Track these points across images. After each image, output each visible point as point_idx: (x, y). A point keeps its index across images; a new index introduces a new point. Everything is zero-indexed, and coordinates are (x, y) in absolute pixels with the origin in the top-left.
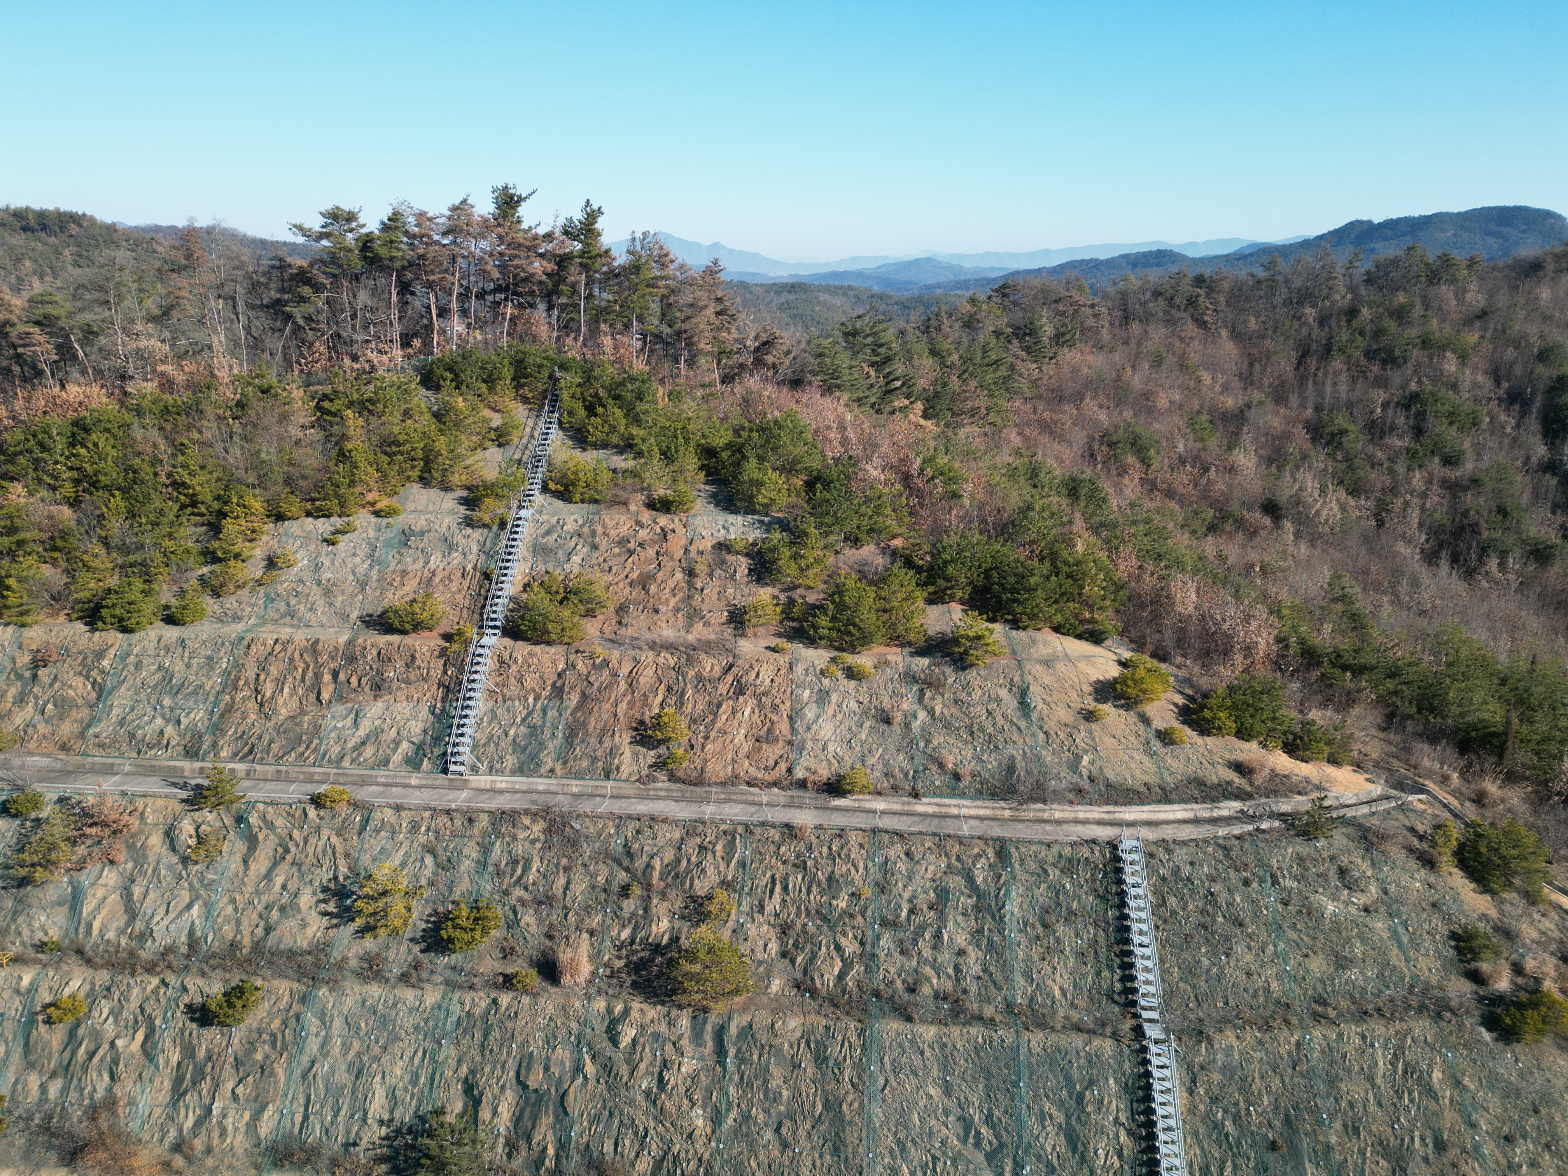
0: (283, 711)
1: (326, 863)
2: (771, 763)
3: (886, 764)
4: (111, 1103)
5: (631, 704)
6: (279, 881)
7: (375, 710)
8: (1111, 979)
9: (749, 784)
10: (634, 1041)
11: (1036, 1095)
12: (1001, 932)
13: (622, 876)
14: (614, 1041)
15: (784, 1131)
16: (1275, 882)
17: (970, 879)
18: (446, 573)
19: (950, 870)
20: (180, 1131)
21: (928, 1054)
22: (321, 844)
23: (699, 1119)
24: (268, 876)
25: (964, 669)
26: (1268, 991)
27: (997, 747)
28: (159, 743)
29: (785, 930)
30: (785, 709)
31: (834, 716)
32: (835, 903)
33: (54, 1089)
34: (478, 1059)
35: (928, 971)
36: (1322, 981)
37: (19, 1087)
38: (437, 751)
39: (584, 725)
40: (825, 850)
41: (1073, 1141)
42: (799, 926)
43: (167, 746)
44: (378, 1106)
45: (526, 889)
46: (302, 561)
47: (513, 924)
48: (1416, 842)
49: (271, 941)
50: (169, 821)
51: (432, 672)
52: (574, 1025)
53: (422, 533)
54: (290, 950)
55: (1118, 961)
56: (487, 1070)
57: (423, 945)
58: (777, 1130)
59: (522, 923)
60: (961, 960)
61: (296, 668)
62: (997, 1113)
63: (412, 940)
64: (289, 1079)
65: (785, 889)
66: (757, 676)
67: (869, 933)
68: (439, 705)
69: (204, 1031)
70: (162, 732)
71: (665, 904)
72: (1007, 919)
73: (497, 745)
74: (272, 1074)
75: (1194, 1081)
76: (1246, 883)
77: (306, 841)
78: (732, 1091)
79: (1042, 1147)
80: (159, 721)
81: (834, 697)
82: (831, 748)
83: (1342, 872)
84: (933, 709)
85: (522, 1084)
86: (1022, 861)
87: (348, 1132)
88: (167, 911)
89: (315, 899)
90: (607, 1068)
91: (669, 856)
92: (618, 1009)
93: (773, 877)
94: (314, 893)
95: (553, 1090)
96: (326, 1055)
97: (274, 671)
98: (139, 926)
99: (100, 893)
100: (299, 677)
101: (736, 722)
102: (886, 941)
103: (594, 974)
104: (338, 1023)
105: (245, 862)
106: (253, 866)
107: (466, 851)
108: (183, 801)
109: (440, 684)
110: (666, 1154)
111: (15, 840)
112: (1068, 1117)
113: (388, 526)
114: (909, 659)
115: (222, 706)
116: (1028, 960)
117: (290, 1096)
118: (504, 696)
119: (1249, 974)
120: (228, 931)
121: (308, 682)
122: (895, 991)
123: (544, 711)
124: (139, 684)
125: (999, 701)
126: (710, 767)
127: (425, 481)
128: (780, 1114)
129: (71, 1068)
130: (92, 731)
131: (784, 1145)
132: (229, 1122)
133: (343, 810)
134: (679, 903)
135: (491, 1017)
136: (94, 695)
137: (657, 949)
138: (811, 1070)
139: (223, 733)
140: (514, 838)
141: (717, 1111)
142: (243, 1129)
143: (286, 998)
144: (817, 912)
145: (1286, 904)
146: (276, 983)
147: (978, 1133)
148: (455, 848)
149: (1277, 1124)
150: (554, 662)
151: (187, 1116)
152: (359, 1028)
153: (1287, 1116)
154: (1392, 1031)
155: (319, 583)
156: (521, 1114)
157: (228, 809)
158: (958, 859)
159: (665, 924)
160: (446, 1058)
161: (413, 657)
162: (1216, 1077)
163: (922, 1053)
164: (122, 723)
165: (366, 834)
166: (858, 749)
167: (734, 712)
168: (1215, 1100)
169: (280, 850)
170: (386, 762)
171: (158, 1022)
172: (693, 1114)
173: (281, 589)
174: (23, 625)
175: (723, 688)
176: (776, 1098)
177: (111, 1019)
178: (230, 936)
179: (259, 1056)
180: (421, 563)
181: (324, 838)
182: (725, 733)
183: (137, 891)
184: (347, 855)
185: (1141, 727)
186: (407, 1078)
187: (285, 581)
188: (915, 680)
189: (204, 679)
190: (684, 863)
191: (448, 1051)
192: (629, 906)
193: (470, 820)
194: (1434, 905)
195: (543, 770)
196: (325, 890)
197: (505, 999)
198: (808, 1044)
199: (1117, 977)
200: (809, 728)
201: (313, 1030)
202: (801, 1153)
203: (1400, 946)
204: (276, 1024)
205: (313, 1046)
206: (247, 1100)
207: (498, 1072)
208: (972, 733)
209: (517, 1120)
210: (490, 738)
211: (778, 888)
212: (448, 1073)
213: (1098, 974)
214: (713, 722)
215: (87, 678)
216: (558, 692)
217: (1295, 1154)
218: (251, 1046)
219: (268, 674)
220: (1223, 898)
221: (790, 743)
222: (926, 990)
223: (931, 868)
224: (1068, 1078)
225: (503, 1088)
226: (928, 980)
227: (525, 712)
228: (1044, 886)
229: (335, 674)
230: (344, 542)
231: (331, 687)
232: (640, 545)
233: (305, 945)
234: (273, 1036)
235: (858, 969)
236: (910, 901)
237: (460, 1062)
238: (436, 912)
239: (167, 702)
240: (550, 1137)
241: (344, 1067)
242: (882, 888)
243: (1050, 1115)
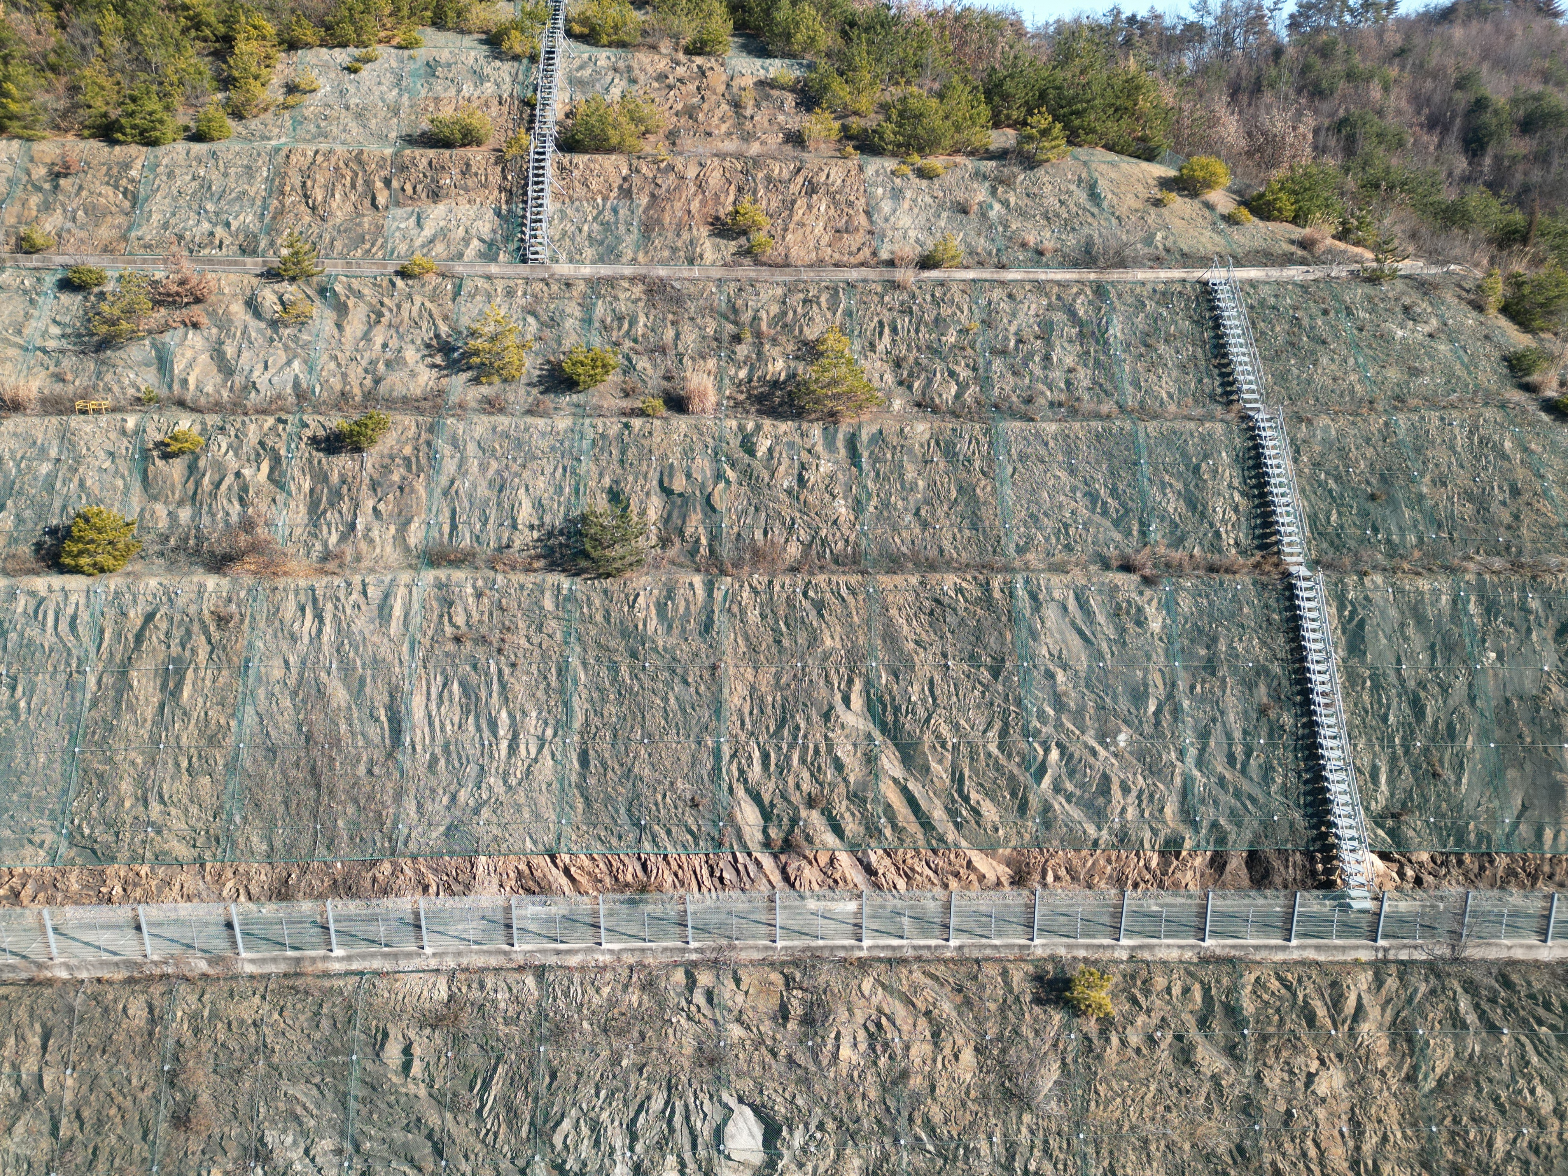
0: (339, 213)
1: (425, 325)
2: (854, 249)
3: (968, 245)
4: (248, 525)
5: (704, 203)
6: (379, 340)
7: (437, 214)
8: (1212, 384)
9: (836, 265)
10: (770, 450)
11: (1156, 469)
12: (1106, 352)
13: (730, 328)
14: (751, 451)
15: (923, 512)
16: (1349, 312)
17: (1072, 313)
18: (482, 101)
19: (1050, 307)
20: (326, 545)
21: (1052, 444)
22: (415, 309)
23: (842, 509)
24: (366, 337)
25: (1032, 168)
26: (1352, 392)
27: (1073, 229)
28: (212, 243)
29: (898, 364)
30: (861, 204)
31: (911, 209)
32: (944, 339)
33: (185, 514)
34: (619, 471)
35: (1041, 386)
36: (1398, 385)
37: (147, 516)
38: (512, 246)
39: (659, 222)
40: (928, 298)
41: (1192, 503)
42: (911, 360)
43: (220, 247)
44: (526, 513)
45: (635, 341)
46: (325, 88)
47: (629, 368)
48: (1464, 293)
49: (383, 388)
50: (248, 293)
51: (491, 178)
52: (710, 440)
53: (449, 65)
54: (405, 397)
55: (1217, 371)
56: (630, 478)
57: (542, 388)
58: (917, 513)
59: (638, 367)
60: (1071, 376)
61: (343, 176)
62: (1121, 487)
63: (529, 385)
64: (430, 495)
65: (894, 330)
66: (828, 177)
67: (981, 360)
68: (504, 207)
69: (334, 459)
70: (212, 234)
71: (777, 348)
72: (1112, 340)
73: (573, 240)
74: (413, 491)
75: (1297, 451)
76: (1325, 312)
77: (399, 307)
78: (870, 484)
79: (1165, 510)
80: (206, 226)
81: (908, 194)
82: (912, 234)
83: (1406, 309)
84: (1007, 200)
85: (666, 491)
86: (1120, 296)
87: (499, 539)
88: (266, 367)
89: (419, 355)
90: (747, 474)
91: (775, 309)
92: (750, 426)
93: (881, 324)
94: (418, 350)
95: (698, 493)
96: (465, 474)
97: (320, 179)
98: (239, 380)
99: (189, 354)
100: (348, 185)
101: (812, 217)
102: (997, 365)
103: (719, 404)
104: (471, 449)
105: (339, 326)
106: (348, 329)
107: (568, 310)
108: (257, 276)
109: (501, 189)
110: (814, 538)
111: (81, 312)
112: (1186, 485)
113: (410, 57)
114: (977, 163)
115: (272, 209)
116: (1134, 371)
117: (434, 510)
118: (570, 198)
119: (1335, 380)
120: (336, 383)
121: (360, 189)
122: (1012, 403)
123: (615, 210)
124: (175, 193)
125: (1070, 193)
126: (793, 252)
127: (438, 22)
128: (917, 501)
129: (198, 497)
130: (133, 234)
131: (925, 525)
132: (375, 534)
133: (432, 280)
134: (791, 347)
135: (625, 437)
136: (127, 204)
137: (775, 384)
138: (942, 465)
139: (279, 233)
140: (616, 298)
141: (859, 502)
142: (391, 541)
143: (413, 428)
144: (928, 347)
145: (1361, 330)
146: (399, 418)
147: (1104, 503)
148: (557, 308)
149: (1374, 481)
150: (617, 167)
151: (330, 533)
152: (494, 450)
153: (1382, 475)
154: (1466, 415)
155: (347, 108)
156: (670, 515)
157: (308, 283)
158: (1059, 298)
159: (780, 364)
160: (588, 471)
161: (468, 165)
162: (1317, 449)
163: (1046, 444)
164: (165, 226)
165: (461, 299)
166: (939, 235)
167: (810, 207)
168: (1316, 465)
169: (373, 316)
170: (461, 255)
171: (283, 452)
172: (836, 504)
173: (306, 113)
174: (29, 139)
175: (794, 188)
176: (913, 487)
177: (231, 453)
178: (338, 387)
179: (396, 477)
180: (452, 92)
181: (418, 303)
182: (804, 225)
183: (230, 351)
184: (446, 318)
185: (1207, 213)
186: (551, 490)
187: (311, 105)
188: (985, 177)
189: (246, 187)
190: (791, 314)
191: (587, 466)
192: (742, 350)
193: (568, 285)
194: (1487, 337)
195: (624, 260)
196: (428, 346)
197: (637, 423)
198: (938, 443)
199: (1217, 383)
200: (887, 220)
201: (447, 453)
202: (941, 529)
203: (1462, 363)
204: (408, 450)
205: (450, 466)
206: (390, 515)
207: (641, 481)
208: (1048, 219)
209: (667, 520)
210: (564, 233)
211: (887, 330)
212: (592, 484)
213: (1200, 381)
214: (790, 216)
215: (116, 187)
216: (626, 193)
217: (1392, 501)
218: (386, 469)
219: (315, 181)
220: (1306, 322)
221: (871, 233)
222: (1042, 401)
223: (1033, 306)
224: (1184, 455)
225: (648, 494)
226: (1043, 393)
227: (595, 212)
228: (1142, 315)
229: (387, 182)
230: (366, 72)
231: (386, 193)
232: (680, 80)
233: (419, 392)
234: (407, 460)
235: (973, 390)
236: (1016, 334)
237: (601, 475)
238: (549, 362)
239: (210, 207)
240: (701, 530)
241: (485, 484)
242: (987, 324)
243: (1171, 485)
